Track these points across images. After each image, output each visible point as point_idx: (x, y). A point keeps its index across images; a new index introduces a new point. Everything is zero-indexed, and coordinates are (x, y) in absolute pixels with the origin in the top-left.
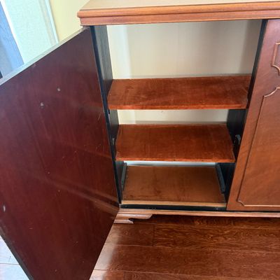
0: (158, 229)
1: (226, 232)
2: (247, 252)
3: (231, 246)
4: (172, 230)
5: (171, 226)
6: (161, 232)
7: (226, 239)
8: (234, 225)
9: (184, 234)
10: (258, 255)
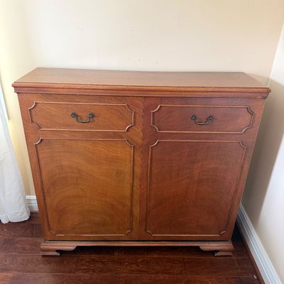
0: (82, 260)
1: (139, 261)
2: (153, 276)
3: (142, 271)
4: (94, 260)
5: (94, 256)
6: (83, 262)
7: (138, 266)
8: (148, 254)
9: (103, 263)
10: (162, 278)
